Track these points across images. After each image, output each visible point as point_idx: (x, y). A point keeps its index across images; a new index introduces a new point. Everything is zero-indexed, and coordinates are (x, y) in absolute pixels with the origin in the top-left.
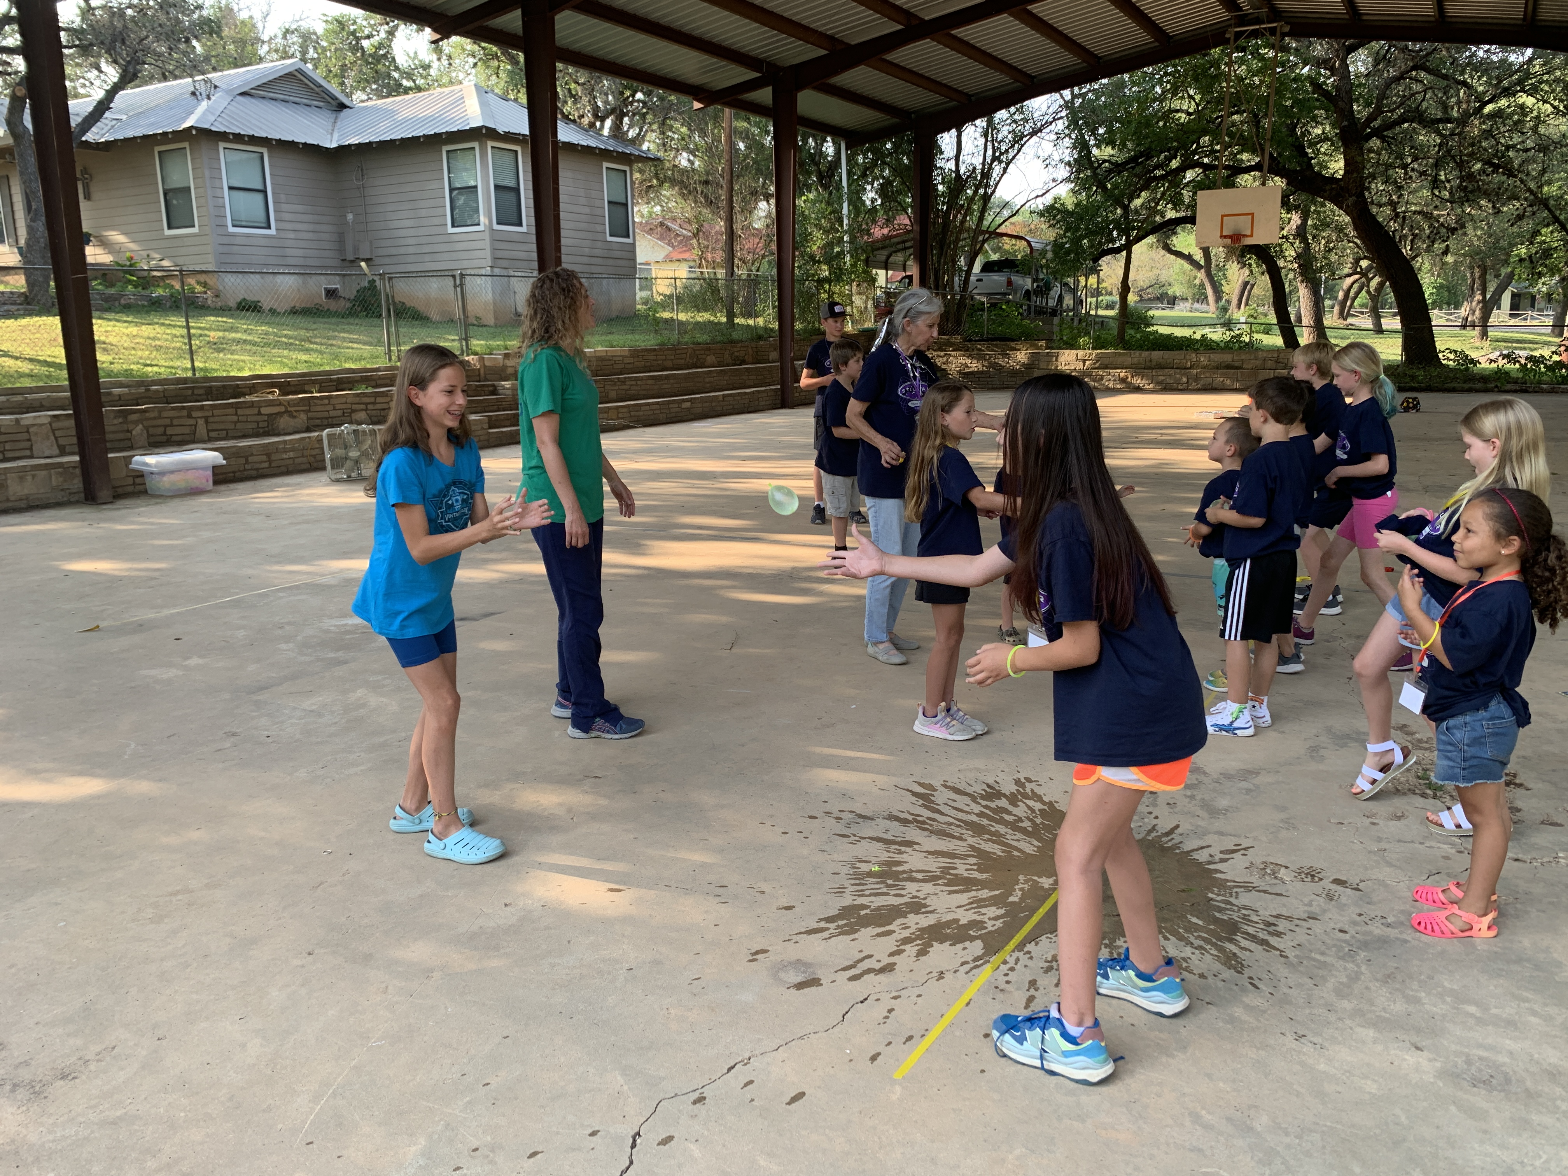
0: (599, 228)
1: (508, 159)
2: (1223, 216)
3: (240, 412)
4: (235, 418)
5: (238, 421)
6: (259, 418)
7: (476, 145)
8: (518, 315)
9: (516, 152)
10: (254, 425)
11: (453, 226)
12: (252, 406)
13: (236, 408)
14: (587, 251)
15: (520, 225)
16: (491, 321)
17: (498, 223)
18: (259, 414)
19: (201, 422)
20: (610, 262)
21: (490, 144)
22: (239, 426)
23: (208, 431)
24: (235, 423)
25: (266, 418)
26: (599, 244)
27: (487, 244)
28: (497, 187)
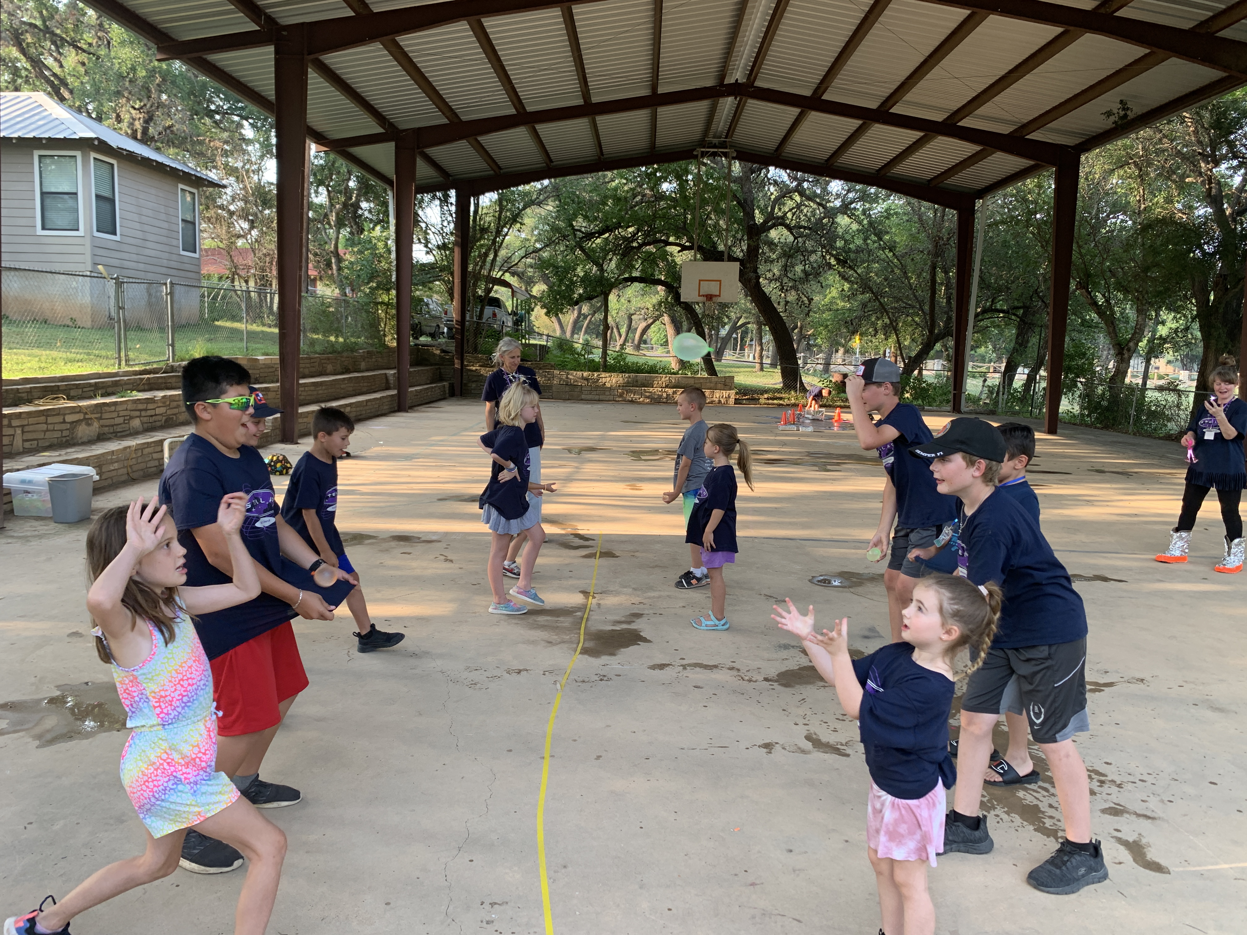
0: (174, 242)
1: (105, 169)
2: (700, 281)
3: (50, 420)
4: (44, 427)
5: (47, 430)
6: (64, 426)
7: (78, 154)
8: (110, 318)
9: (112, 165)
10: (58, 434)
11: (44, 228)
12: (58, 414)
13: (47, 416)
14: (165, 262)
15: (114, 233)
16: (89, 324)
17: (98, 231)
18: (64, 422)
19: (19, 431)
20: (182, 273)
21: (93, 155)
22: (48, 434)
23: (24, 441)
24: (45, 432)
25: (68, 426)
26: (174, 257)
27: (88, 250)
28: (98, 197)
